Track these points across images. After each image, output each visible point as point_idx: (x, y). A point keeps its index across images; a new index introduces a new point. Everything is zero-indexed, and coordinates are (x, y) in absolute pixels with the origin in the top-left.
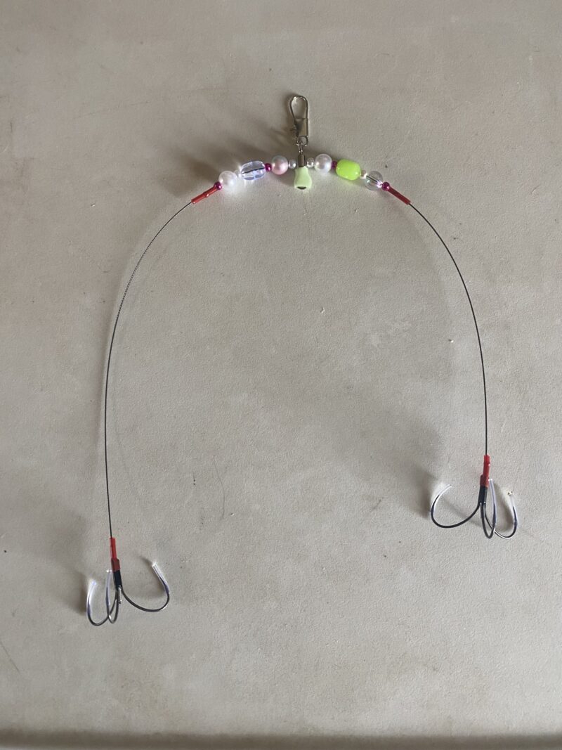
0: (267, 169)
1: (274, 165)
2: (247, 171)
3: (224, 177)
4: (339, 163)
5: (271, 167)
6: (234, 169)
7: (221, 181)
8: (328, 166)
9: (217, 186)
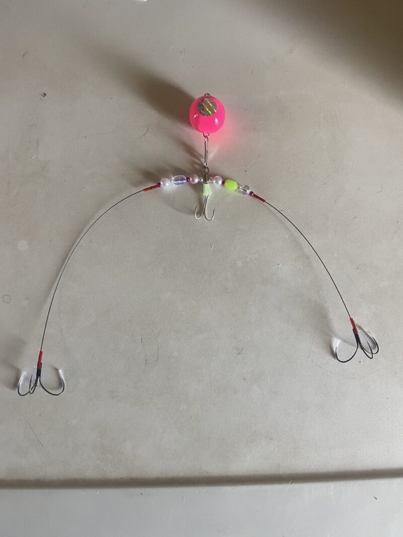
0: (187, 180)
1: (191, 179)
2: (176, 180)
3: (163, 181)
4: (226, 182)
5: (189, 179)
6: (169, 178)
7: (162, 183)
8: (220, 182)
9: (159, 185)
